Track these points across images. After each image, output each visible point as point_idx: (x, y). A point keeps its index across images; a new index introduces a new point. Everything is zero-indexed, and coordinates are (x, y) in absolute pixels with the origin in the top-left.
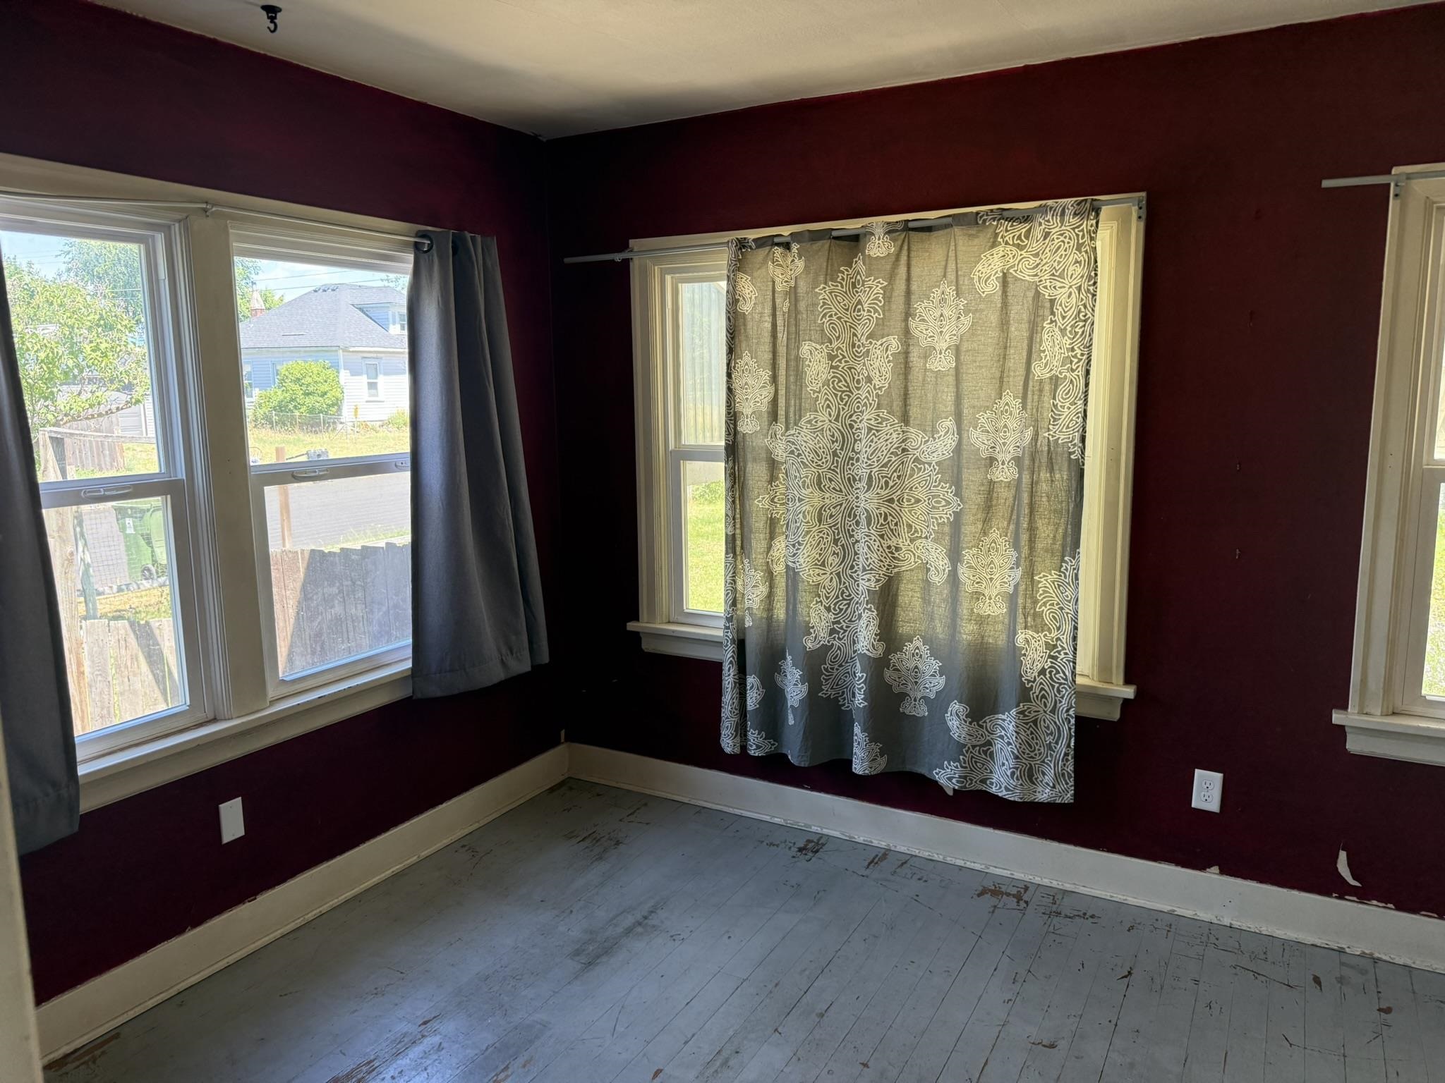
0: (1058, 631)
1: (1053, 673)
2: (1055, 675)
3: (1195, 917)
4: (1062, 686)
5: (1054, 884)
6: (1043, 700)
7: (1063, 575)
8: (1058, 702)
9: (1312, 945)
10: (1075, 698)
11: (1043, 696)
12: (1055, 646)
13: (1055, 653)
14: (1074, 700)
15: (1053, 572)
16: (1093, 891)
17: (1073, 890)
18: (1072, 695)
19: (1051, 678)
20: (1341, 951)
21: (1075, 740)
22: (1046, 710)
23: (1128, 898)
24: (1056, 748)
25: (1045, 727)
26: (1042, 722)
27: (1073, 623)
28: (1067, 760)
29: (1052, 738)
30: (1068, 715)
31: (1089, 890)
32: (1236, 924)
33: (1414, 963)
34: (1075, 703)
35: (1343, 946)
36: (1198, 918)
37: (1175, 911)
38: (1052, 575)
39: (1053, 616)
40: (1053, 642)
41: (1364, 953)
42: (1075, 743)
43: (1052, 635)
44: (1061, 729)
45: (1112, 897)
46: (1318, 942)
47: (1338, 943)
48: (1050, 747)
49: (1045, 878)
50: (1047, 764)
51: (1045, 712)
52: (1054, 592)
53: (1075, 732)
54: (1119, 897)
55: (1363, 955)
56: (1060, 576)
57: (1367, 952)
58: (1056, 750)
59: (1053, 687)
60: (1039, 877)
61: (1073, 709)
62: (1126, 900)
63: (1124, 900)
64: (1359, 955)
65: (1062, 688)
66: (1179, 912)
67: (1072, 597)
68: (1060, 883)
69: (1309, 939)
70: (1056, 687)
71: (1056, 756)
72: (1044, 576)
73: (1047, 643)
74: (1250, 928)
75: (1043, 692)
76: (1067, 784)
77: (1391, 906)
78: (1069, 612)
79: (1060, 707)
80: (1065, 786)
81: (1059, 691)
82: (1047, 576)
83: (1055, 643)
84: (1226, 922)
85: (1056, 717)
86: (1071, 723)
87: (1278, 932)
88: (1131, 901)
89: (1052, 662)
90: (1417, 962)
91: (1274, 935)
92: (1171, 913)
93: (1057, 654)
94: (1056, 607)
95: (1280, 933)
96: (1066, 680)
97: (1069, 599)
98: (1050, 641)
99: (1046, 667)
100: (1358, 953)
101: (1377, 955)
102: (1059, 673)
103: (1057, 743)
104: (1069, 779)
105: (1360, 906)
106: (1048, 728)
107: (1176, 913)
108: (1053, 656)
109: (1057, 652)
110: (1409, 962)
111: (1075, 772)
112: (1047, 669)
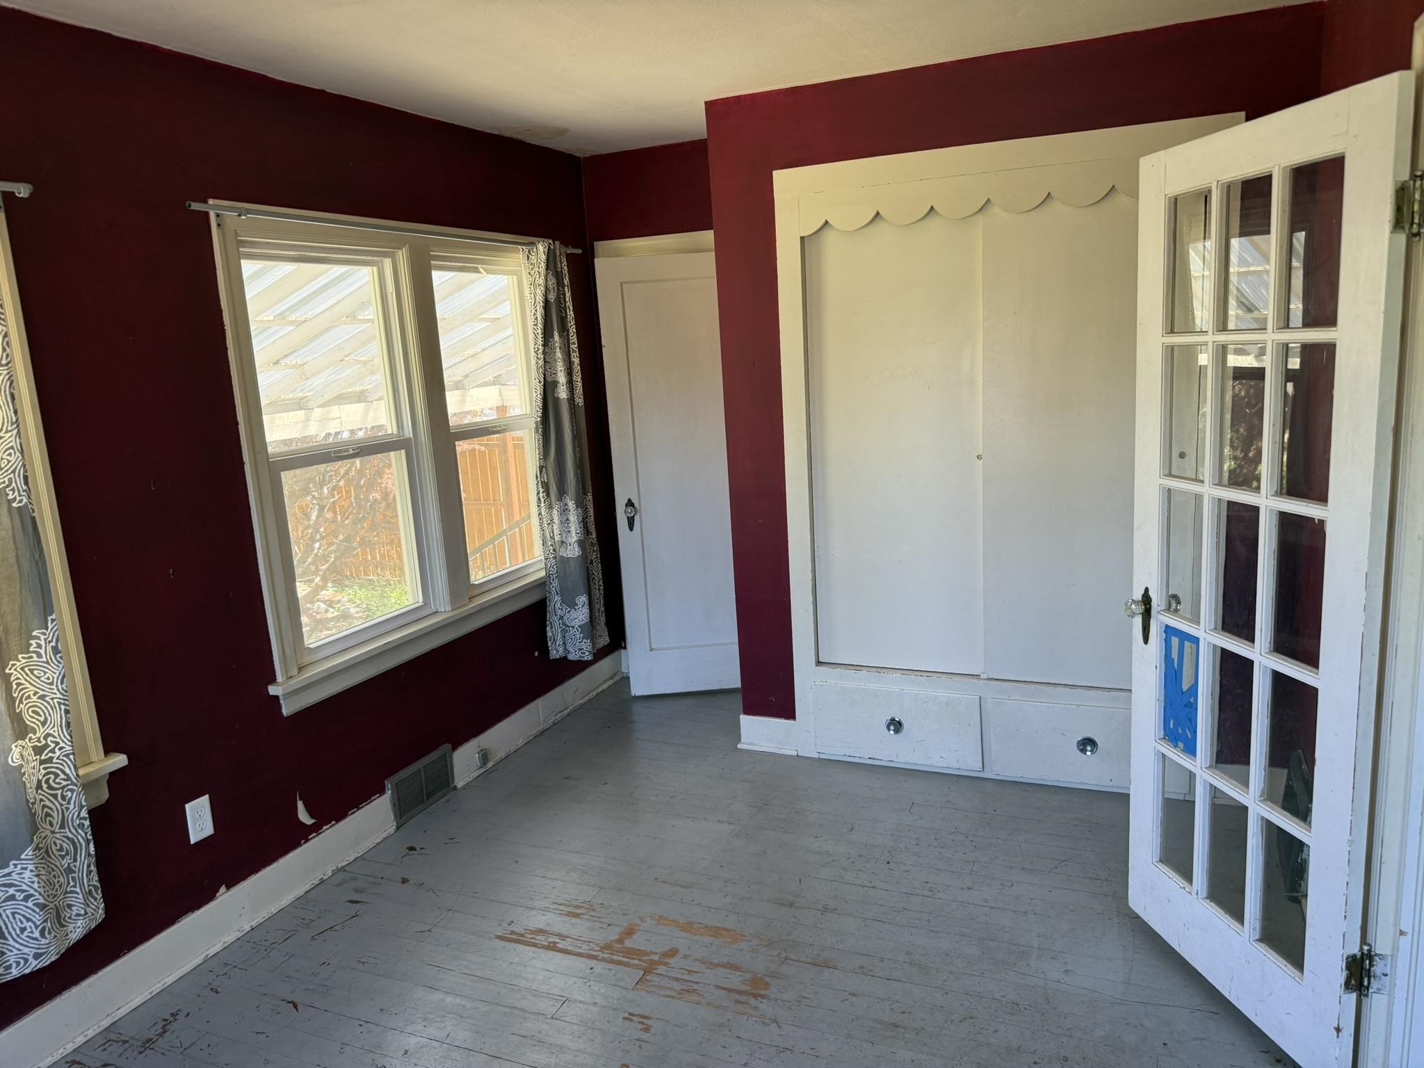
0: (43, 727)
1: (51, 781)
2: (54, 781)
3: (226, 945)
4: (66, 789)
5: (91, 1033)
6: (48, 819)
7: (34, 655)
8: (65, 811)
9: (306, 893)
10: (83, 795)
11: (48, 815)
12: (47, 746)
13: (46, 755)
14: (84, 797)
15: (20, 656)
16: (131, 1004)
17: (113, 1021)
18: (81, 792)
19: (50, 787)
20: (322, 881)
21: (95, 843)
22: (53, 829)
23: (166, 981)
24: (75, 866)
25: (58, 850)
26: (53, 846)
27: (63, 707)
28: (91, 872)
29: (69, 858)
30: (80, 819)
31: (126, 1007)
32: (254, 923)
33: (359, 853)
34: (85, 801)
35: (321, 877)
36: (228, 944)
37: (208, 954)
38: (20, 661)
39: (33, 712)
40: (40, 742)
41: (333, 871)
42: (95, 847)
43: (38, 735)
44: (76, 840)
45: (151, 993)
46: (308, 887)
47: (317, 878)
48: (69, 870)
49: (75, 1038)
50: (72, 892)
51: (53, 832)
52: (27, 681)
53: (93, 835)
54: (157, 988)
55: (335, 873)
56: (31, 657)
57: (334, 868)
58: (77, 870)
59: (55, 796)
60: (69, 1043)
61: (86, 808)
62: (165, 983)
63: (163, 985)
64: (332, 875)
65: (66, 791)
66: (212, 952)
67: (53, 677)
68: (96, 1028)
69: (300, 891)
70: (59, 795)
71: (78, 876)
72: (13, 665)
73: (34, 748)
74: (264, 917)
75: (46, 810)
76: (96, 899)
77: (333, 822)
78: (55, 696)
79: (68, 816)
80: (95, 903)
81: (63, 797)
82: (15, 664)
83: (44, 742)
84: (247, 928)
85: (67, 830)
86: (86, 827)
87: (282, 903)
88: (170, 980)
89: (44, 769)
90: (360, 851)
91: (282, 908)
92: (206, 961)
93: (50, 755)
94: (34, 698)
95: (284, 902)
96: (69, 779)
97: (51, 681)
98: (36, 743)
99: (40, 778)
100: (330, 874)
101: (340, 865)
102: (58, 775)
103: (75, 860)
104: (97, 893)
105: (321, 836)
106: (61, 849)
107: (209, 956)
108: (44, 760)
109: (50, 751)
110: (357, 855)
111: (100, 881)
112: (41, 780)
